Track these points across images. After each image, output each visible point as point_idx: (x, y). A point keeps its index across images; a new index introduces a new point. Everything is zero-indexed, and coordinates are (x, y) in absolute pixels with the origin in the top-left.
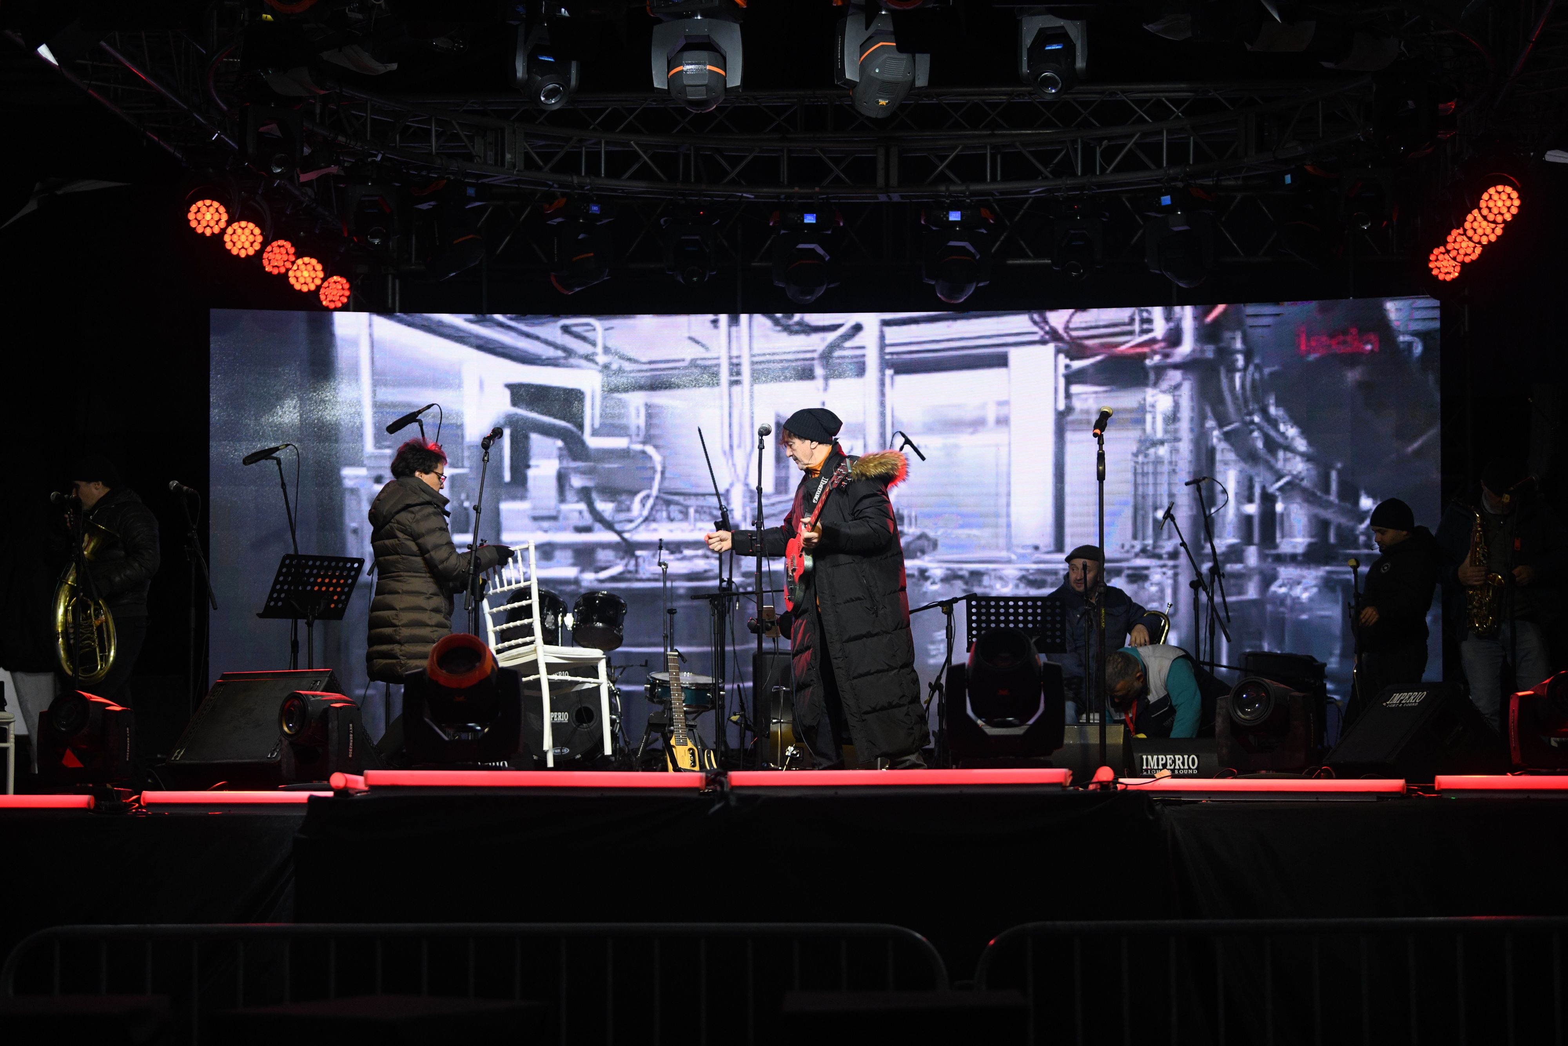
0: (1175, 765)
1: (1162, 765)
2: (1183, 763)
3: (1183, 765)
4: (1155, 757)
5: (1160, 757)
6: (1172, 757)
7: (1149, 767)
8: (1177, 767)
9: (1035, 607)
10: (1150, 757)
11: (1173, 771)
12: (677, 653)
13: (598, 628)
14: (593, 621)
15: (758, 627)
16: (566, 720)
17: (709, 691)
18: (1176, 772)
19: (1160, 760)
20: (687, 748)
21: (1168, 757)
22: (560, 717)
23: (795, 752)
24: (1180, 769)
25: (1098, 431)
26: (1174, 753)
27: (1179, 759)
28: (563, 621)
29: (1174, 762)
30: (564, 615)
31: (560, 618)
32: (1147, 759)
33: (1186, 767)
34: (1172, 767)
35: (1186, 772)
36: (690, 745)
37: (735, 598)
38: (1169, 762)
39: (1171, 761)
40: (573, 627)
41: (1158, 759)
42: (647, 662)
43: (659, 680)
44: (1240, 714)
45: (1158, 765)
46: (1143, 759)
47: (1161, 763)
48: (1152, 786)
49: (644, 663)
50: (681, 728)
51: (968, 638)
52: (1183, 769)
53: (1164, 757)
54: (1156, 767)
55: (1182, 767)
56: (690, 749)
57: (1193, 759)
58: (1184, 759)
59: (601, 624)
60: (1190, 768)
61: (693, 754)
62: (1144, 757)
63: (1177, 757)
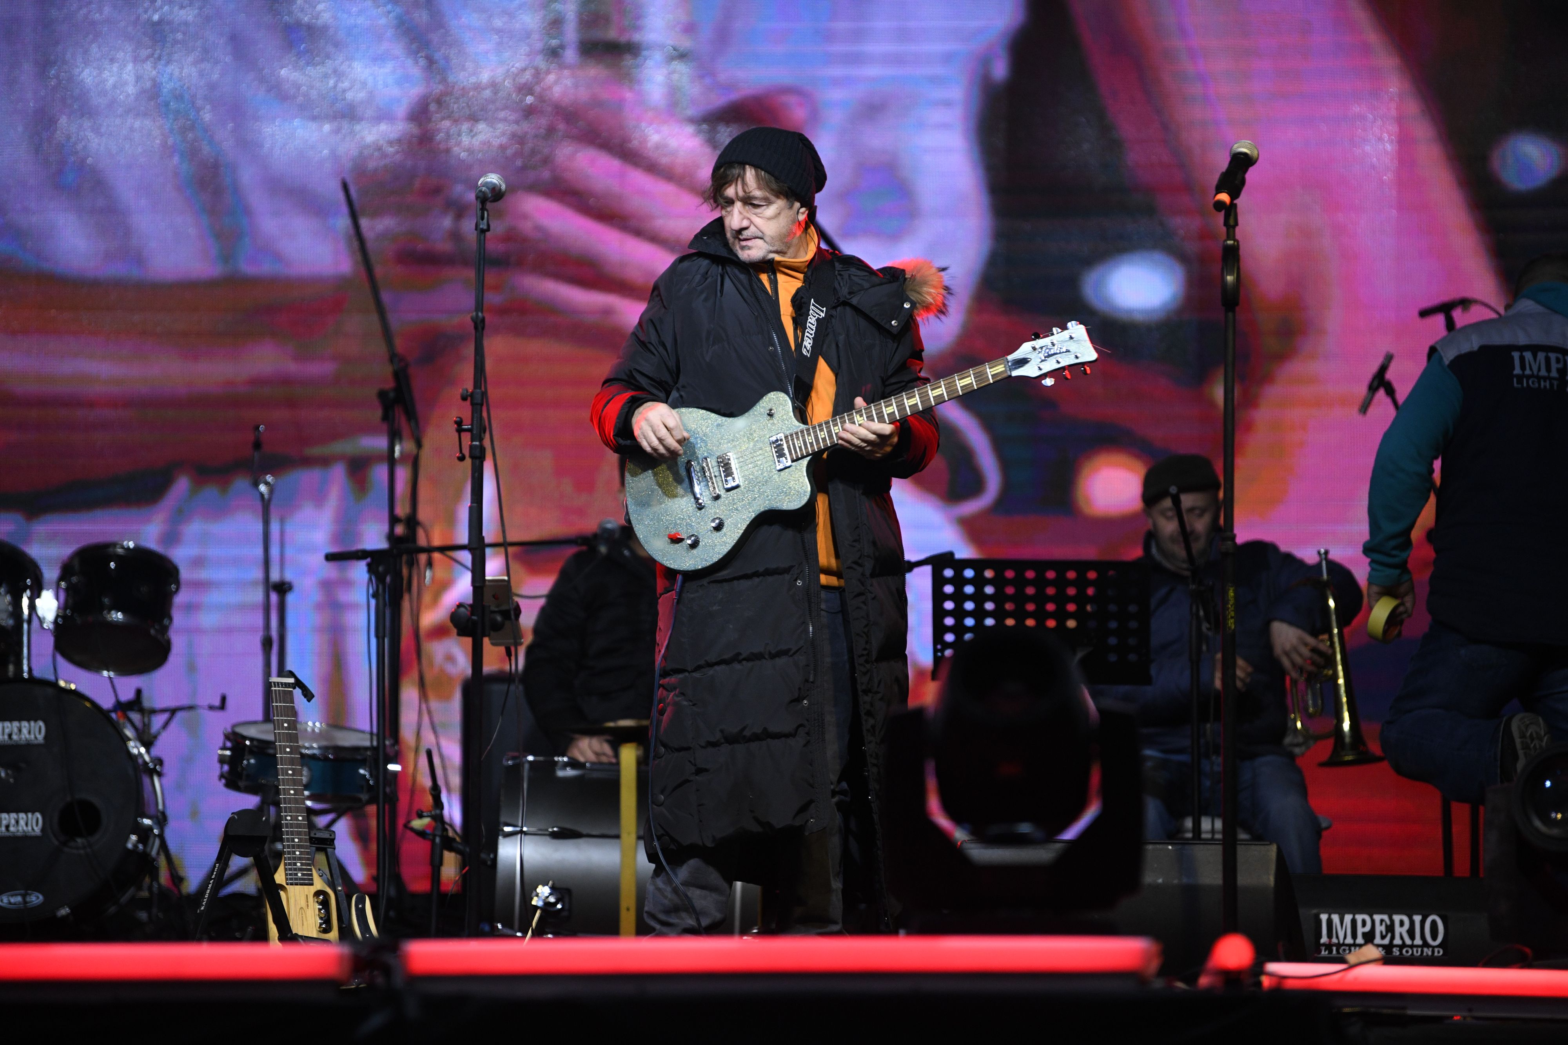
0: (1393, 938)
1: (1364, 935)
2: (1411, 933)
3: (1412, 937)
4: (1348, 918)
5: (1359, 918)
6: (1385, 917)
7: (1334, 940)
8: (1397, 941)
9: (1081, 583)
10: (1336, 918)
11: (1388, 948)
12: (291, 680)
13: (115, 625)
14: (102, 608)
15: (474, 622)
16: (38, 830)
17: (363, 763)
18: (1396, 952)
19: (1359, 924)
20: (312, 890)
21: (1377, 918)
22: (22, 823)
23: (552, 899)
24: (1404, 945)
25: (1224, 197)
26: (1390, 909)
27: (1402, 923)
28: (32, 607)
29: (1390, 928)
30: (36, 593)
31: (25, 602)
32: (1330, 922)
33: (1418, 941)
34: (1386, 941)
35: (1417, 953)
36: (319, 884)
37: (423, 558)
38: (1380, 929)
39: (1383, 928)
40: (55, 622)
41: (1354, 922)
42: (224, 699)
43: (251, 740)
44: (1538, 823)
45: (1354, 936)
46: (1320, 921)
47: (1360, 930)
48: (1340, 981)
49: (217, 702)
50: (299, 847)
51: (935, 651)
52: (1412, 946)
53: (1367, 918)
54: (1349, 940)
55: (1408, 941)
56: (317, 894)
57: (1434, 924)
58: (1412, 923)
59: (120, 615)
60: (1425, 944)
61: (325, 904)
62: (1324, 917)
63: (1397, 918)
